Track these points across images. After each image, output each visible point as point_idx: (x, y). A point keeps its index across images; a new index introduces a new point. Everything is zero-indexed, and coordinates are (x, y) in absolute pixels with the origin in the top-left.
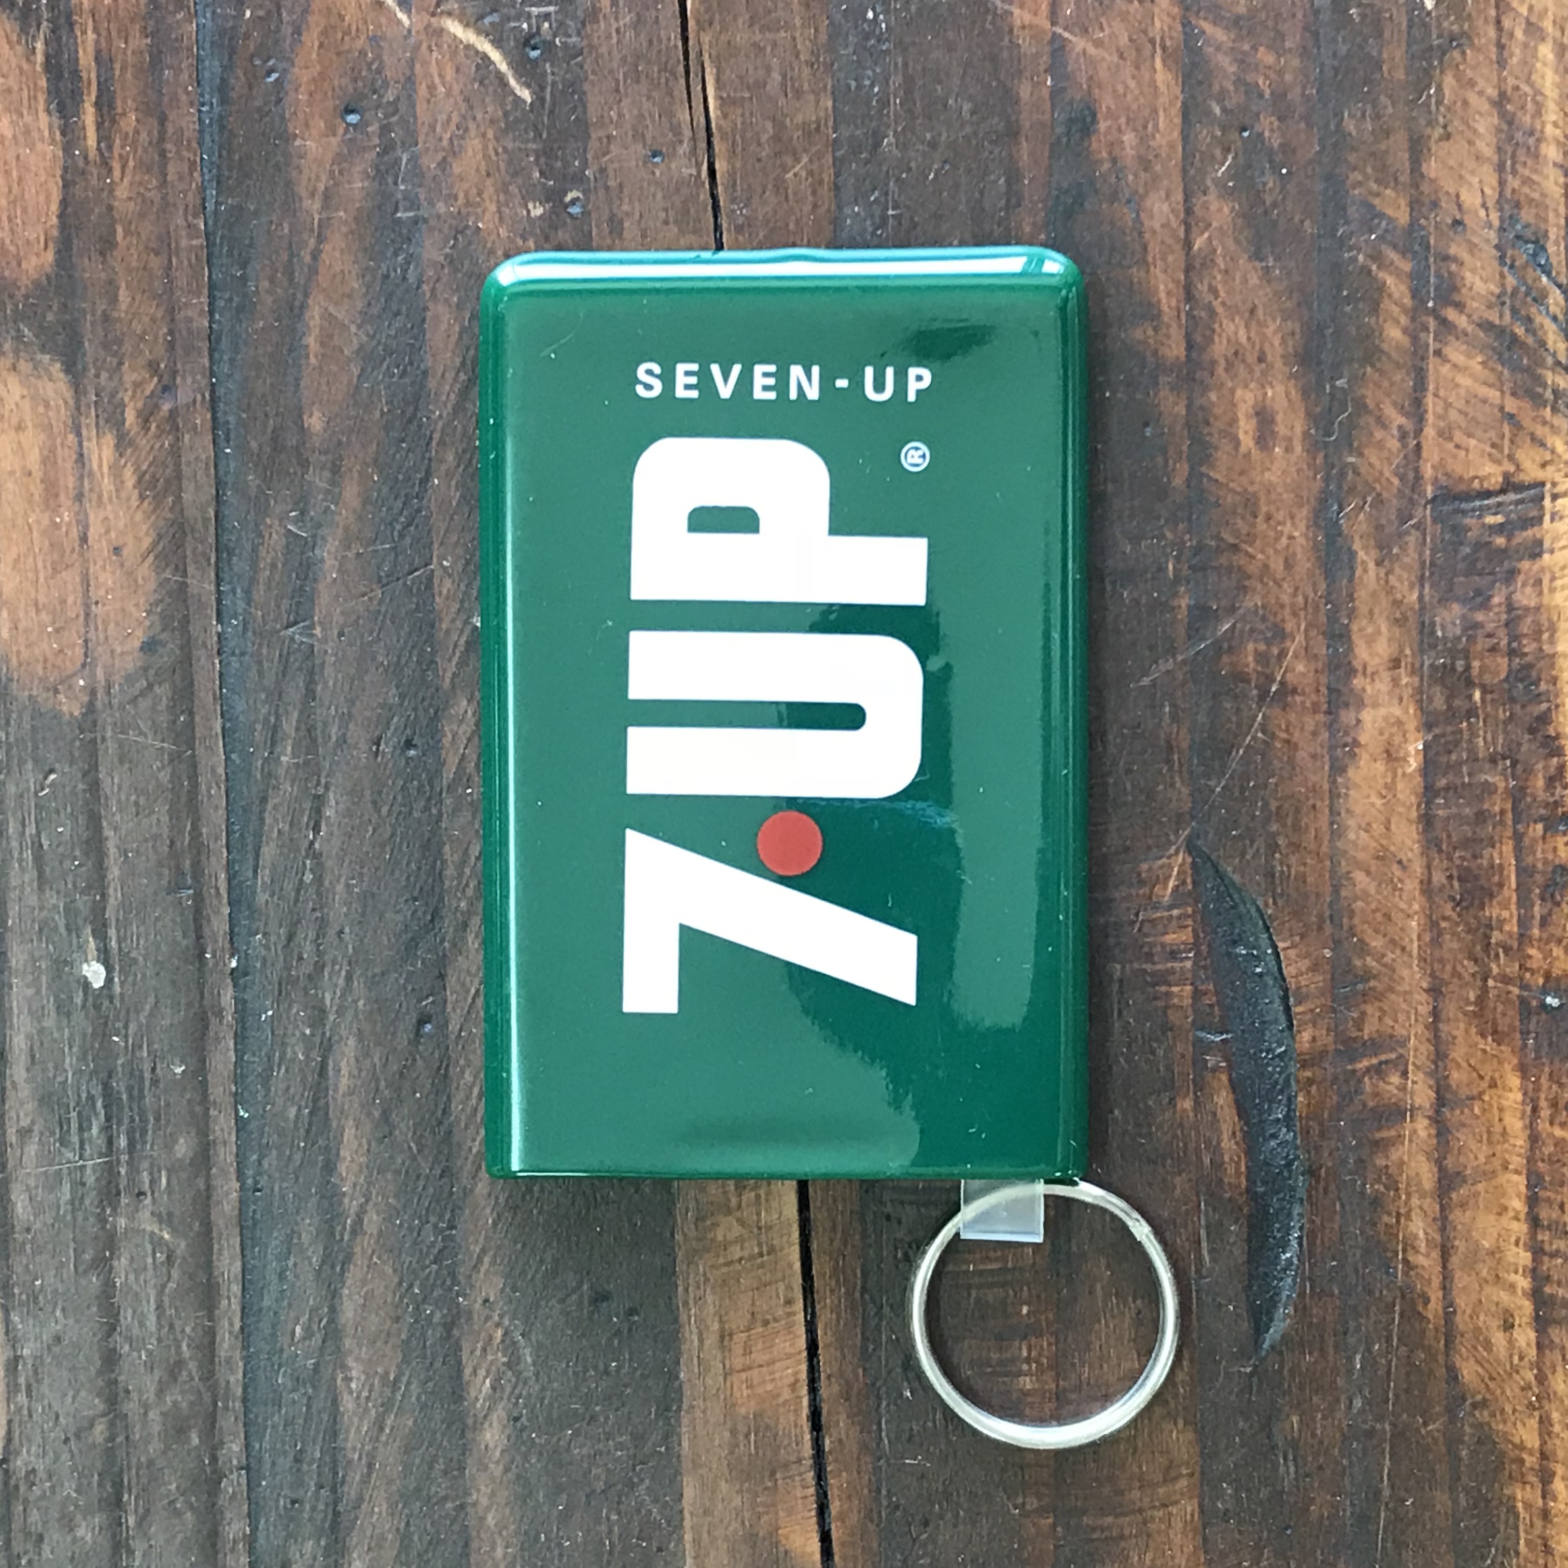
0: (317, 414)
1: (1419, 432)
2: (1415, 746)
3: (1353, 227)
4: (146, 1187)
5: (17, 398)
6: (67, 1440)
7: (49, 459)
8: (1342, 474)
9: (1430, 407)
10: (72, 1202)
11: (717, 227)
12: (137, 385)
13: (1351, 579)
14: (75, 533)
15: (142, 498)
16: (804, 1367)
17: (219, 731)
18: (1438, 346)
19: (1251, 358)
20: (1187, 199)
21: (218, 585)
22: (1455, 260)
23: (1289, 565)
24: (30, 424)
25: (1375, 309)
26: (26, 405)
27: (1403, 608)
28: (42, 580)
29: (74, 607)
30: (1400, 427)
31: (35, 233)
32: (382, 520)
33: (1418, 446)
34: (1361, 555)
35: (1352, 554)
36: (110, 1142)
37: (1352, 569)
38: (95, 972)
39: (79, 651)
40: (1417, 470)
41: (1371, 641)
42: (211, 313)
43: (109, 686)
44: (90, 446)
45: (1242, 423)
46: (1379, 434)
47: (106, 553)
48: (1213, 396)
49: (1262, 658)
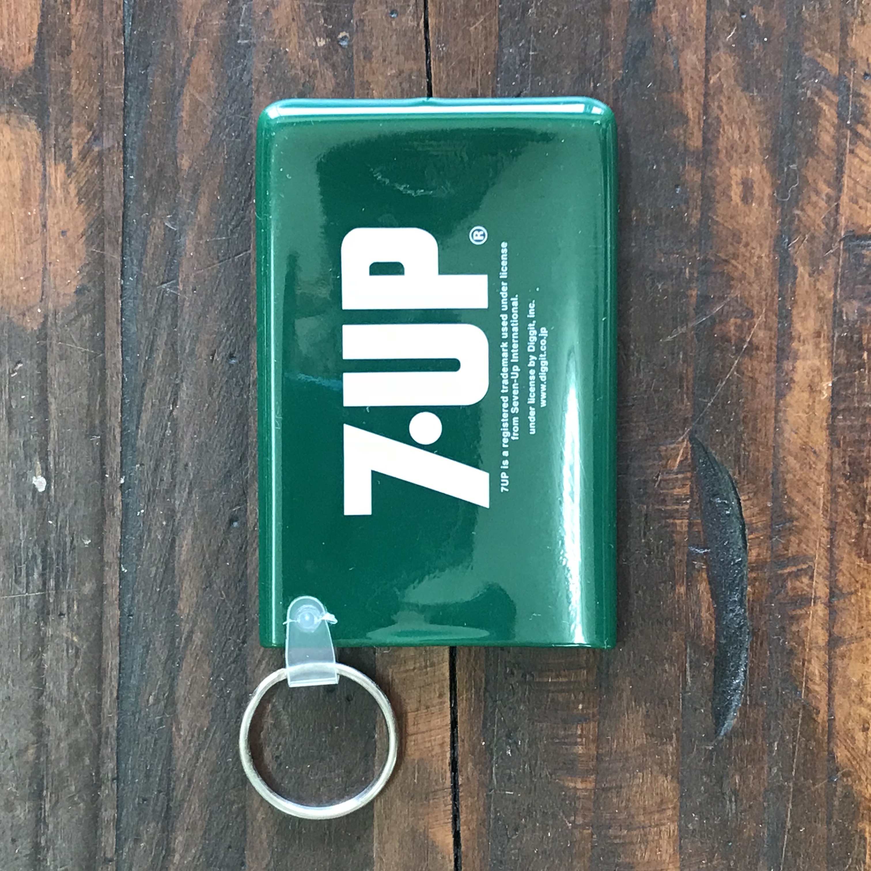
0: (186, 157)
1: (838, 198)
2: (827, 384)
3: (805, 74)
4: (65, 611)
5: (8, 140)
6: (11, 758)
7: (25, 178)
8: (791, 222)
9: (846, 182)
10: (21, 617)
11: (428, 57)
12: (80, 135)
13: (794, 283)
14: (39, 222)
15: (80, 202)
16: (449, 733)
17: (120, 343)
18: (852, 147)
19: (741, 150)
20: (707, 52)
21: (123, 256)
22: (865, 97)
23: (758, 272)
24: (15, 156)
25: (816, 124)
26: (13, 144)
27: (825, 302)
28: (19, 249)
29: (37, 266)
30: (827, 195)
31: (23, 43)
32: (221, 222)
33: (838, 206)
34: (801, 269)
35: (795, 269)
36: (44, 584)
37: (795, 278)
38: (41, 483)
39: (39, 292)
40: (836, 221)
41: (804, 319)
42: (126, 95)
43: (55, 313)
44: (51, 170)
45: (734, 186)
46: (814, 198)
47: (57, 235)
48: (717, 171)
49: (739, 328)
